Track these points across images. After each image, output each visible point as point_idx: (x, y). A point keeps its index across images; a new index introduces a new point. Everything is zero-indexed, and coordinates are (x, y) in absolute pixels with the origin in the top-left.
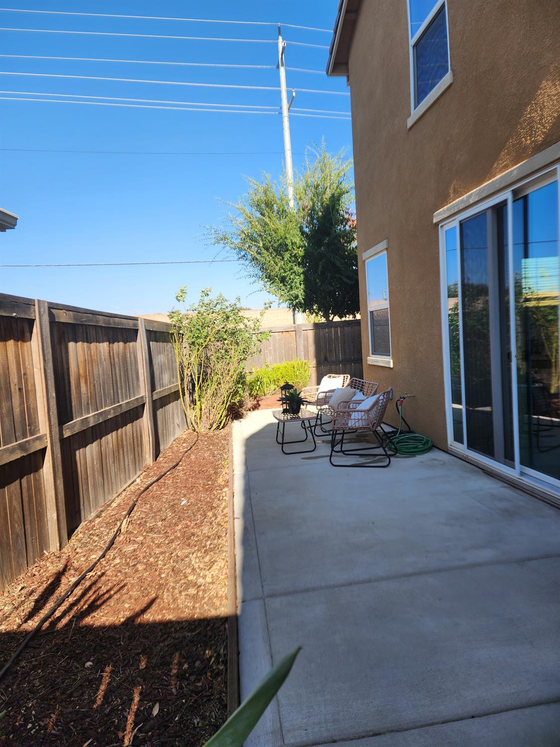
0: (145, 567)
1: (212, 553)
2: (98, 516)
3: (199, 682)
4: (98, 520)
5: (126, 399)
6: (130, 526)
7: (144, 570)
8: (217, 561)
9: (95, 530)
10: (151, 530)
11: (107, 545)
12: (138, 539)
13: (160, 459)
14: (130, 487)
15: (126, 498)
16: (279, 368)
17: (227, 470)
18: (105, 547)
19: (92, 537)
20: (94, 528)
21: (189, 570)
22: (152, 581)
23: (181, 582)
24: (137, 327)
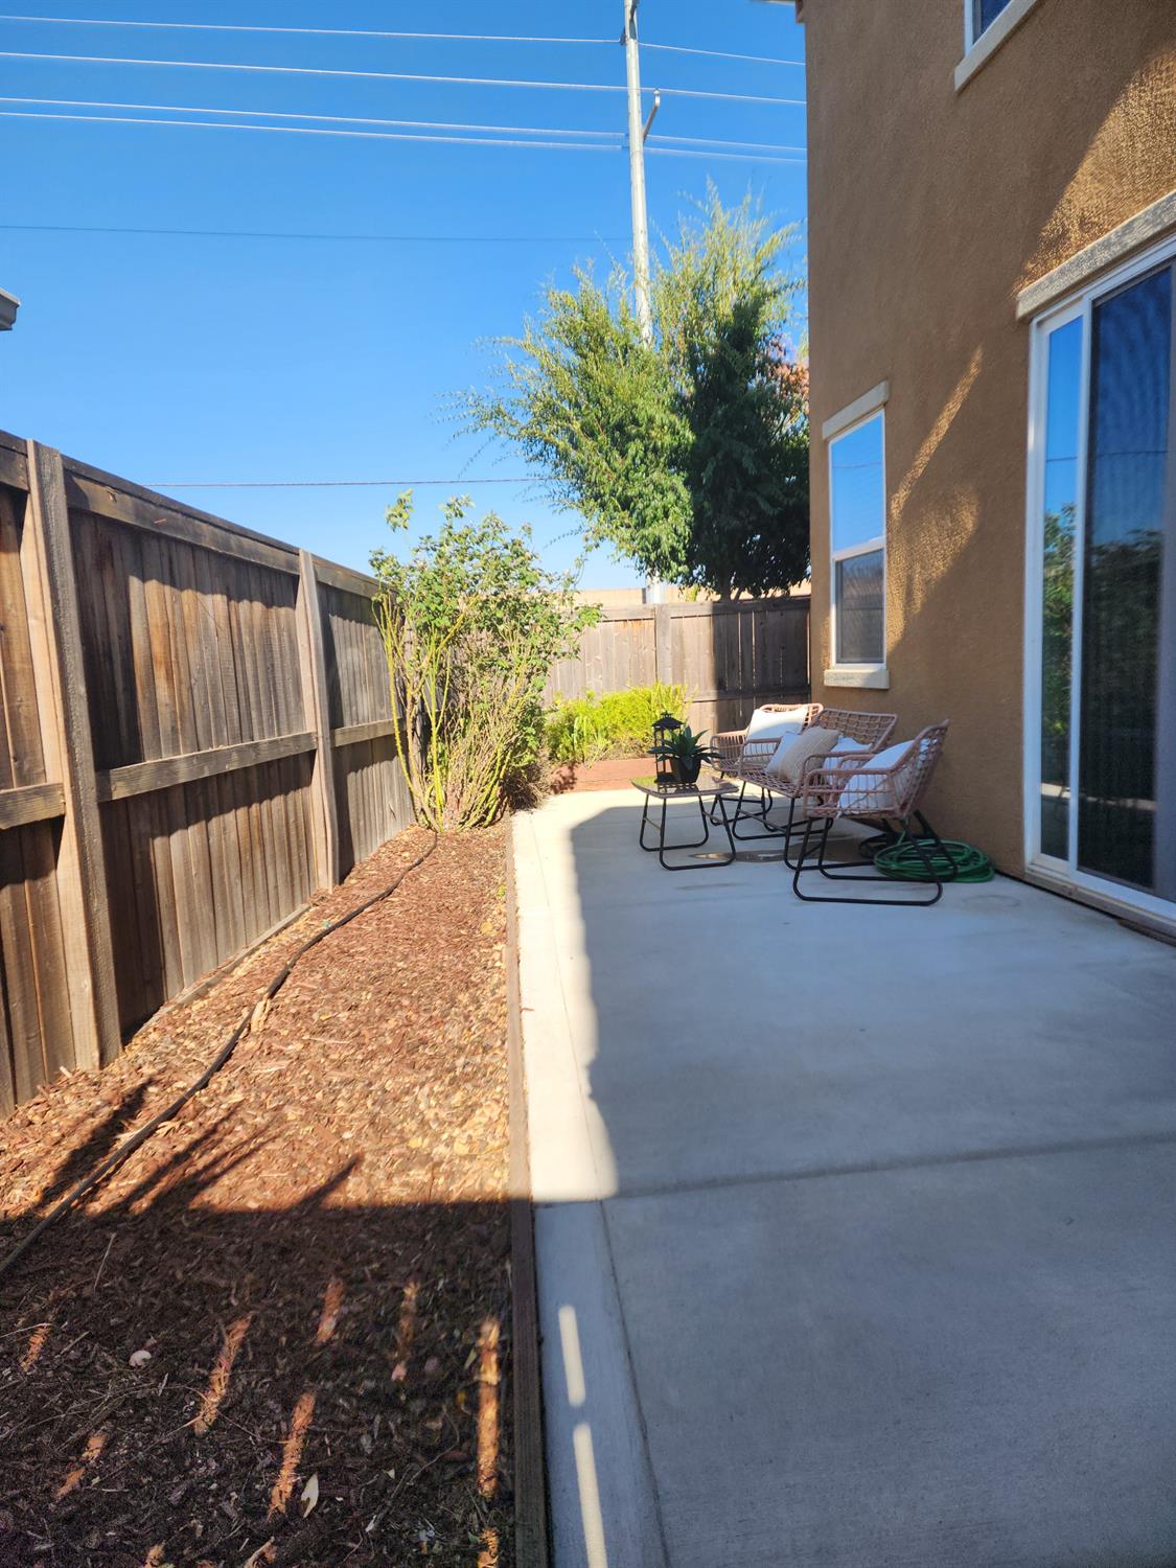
0: (303, 1113)
1: (469, 1086)
2: (200, 995)
3: (434, 1417)
4: (198, 1005)
5: (271, 733)
6: (273, 1020)
7: (302, 1120)
8: (481, 1105)
9: (190, 1025)
10: (323, 1029)
11: (213, 1060)
12: (290, 1047)
13: (351, 881)
14: (280, 936)
15: (268, 959)
16: (616, 702)
17: (502, 907)
18: (209, 1063)
19: (182, 1040)
20: (188, 1022)
21: (411, 1125)
22: (320, 1148)
23: (391, 1153)
24: (296, 570)
